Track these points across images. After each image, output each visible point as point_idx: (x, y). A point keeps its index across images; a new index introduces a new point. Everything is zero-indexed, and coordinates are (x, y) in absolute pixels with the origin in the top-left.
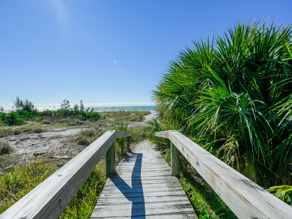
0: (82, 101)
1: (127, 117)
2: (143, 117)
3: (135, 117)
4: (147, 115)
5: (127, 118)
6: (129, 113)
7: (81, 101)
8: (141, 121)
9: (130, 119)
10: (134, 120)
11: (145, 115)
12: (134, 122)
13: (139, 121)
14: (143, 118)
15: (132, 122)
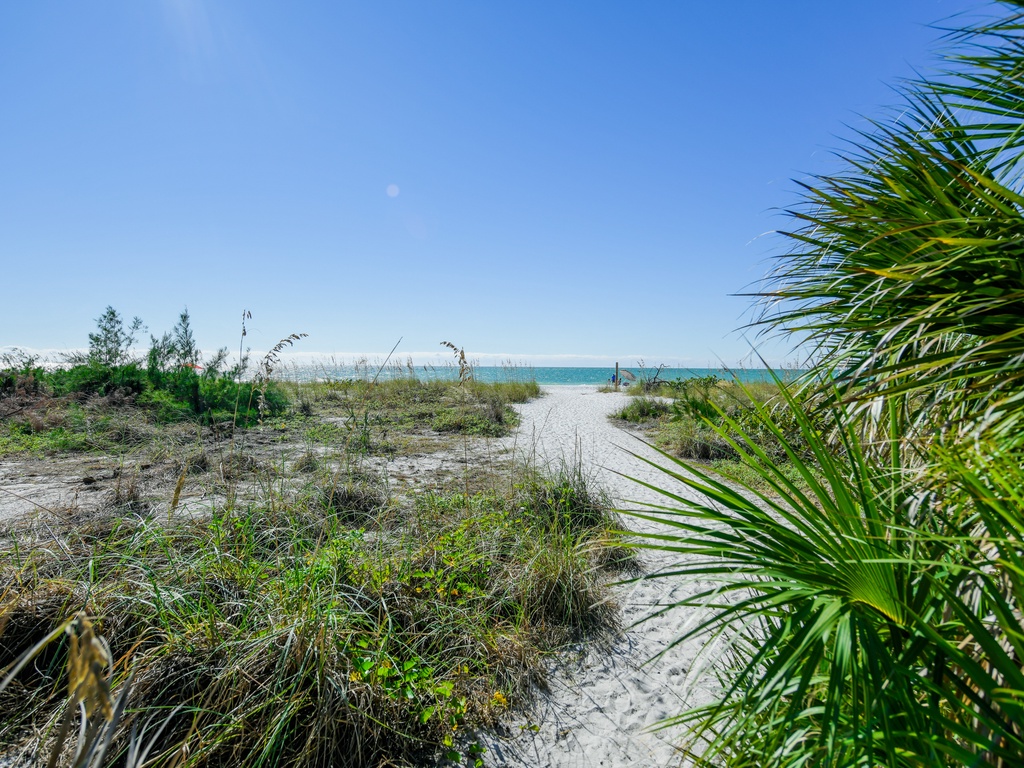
0: (189, 320)
1: (424, 408)
2: (509, 410)
3: (467, 407)
4: (523, 400)
5: (422, 416)
6: (436, 392)
7: (184, 318)
8: (498, 434)
9: (436, 422)
10: (458, 428)
11: (515, 401)
12: (456, 437)
13: (486, 432)
14: (506, 416)
15: (446, 439)
